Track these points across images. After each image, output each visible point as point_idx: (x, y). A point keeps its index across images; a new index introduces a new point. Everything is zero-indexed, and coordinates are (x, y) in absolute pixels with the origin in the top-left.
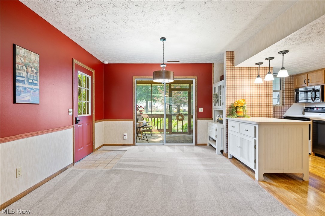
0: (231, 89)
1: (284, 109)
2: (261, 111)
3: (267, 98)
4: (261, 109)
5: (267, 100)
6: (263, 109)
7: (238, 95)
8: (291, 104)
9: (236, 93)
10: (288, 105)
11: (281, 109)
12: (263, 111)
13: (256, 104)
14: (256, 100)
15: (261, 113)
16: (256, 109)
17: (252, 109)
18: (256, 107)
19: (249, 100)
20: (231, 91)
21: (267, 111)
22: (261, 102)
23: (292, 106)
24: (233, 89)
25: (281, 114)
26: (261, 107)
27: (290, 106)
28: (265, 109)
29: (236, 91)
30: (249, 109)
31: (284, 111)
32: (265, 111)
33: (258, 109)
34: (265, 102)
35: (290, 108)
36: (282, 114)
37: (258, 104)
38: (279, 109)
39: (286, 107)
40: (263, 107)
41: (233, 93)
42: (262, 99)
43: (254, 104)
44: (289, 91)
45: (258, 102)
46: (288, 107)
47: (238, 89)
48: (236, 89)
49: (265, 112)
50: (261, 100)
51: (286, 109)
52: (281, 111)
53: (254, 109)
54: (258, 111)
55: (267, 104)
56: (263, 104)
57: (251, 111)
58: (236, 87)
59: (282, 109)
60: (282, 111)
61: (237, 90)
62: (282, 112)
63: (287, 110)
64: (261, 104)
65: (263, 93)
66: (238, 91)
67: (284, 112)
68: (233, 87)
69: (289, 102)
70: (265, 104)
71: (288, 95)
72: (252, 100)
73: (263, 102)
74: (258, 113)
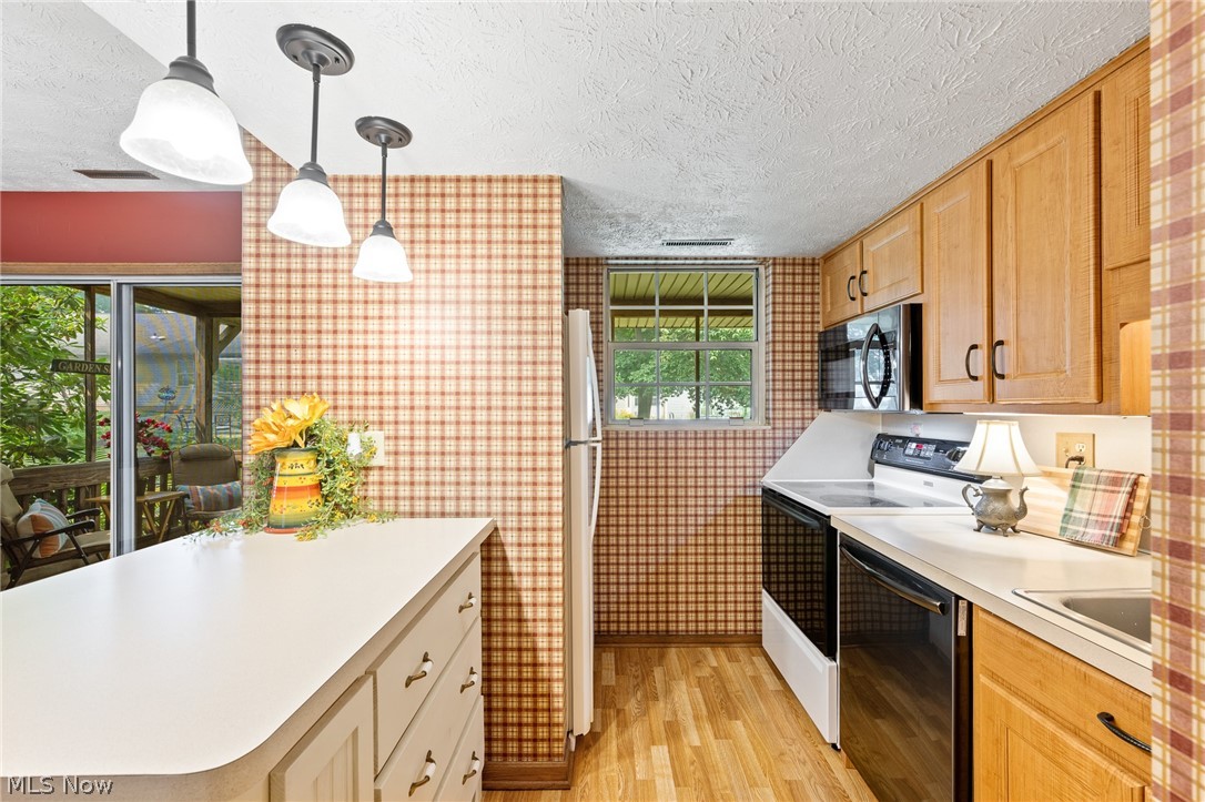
0: (281, 325)
1: (769, 444)
2: (481, 477)
3: (527, 386)
4: (481, 462)
5: (527, 401)
6: (497, 462)
7: (327, 370)
8: (808, 414)
9: (312, 354)
10: (789, 424)
11: (749, 444)
12: (496, 477)
13: (450, 431)
14: (450, 401)
15: (481, 491)
16: (450, 462)
17: (423, 464)
18: (450, 446)
19: (404, 401)
20: (281, 339)
21: (527, 477)
22: (481, 416)
23: (812, 427)
24: (296, 325)
25: (750, 472)
26: (481, 446)
27: (803, 429)
28: (512, 462)
29: (312, 340)
30: (404, 461)
31: (769, 453)
32: (512, 477)
33: (466, 462)
34: (512, 416)
35: (803, 438)
36: (759, 472)
37: (466, 431)
38: (740, 444)
39: (779, 434)
40: (497, 446)
41: (296, 355)
42: (489, 394)
43: (435, 431)
44: (798, 347)
45: (466, 416)
46: (789, 433)
47: (327, 325)
48: (312, 325)
49: (509, 479)
50: (481, 401)
51: (779, 443)
52: (750, 453)
53: (435, 462)
54: (466, 477)
55: (527, 431)
56: (497, 431)
57: (419, 477)
58: (312, 309)
59: (759, 443)
60: (759, 453)
61: (319, 332)
62: (759, 463)
63: (785, 449)
64: (481, 431)
65: (497, 355)
66: (327, 340)
67: (769, 462)
68: (296, 310)
69: (798, 405)
70: (512, 431)
71: (788, 366)
72: (419, 401)
73: (497, 416)
74: (466, 492)
